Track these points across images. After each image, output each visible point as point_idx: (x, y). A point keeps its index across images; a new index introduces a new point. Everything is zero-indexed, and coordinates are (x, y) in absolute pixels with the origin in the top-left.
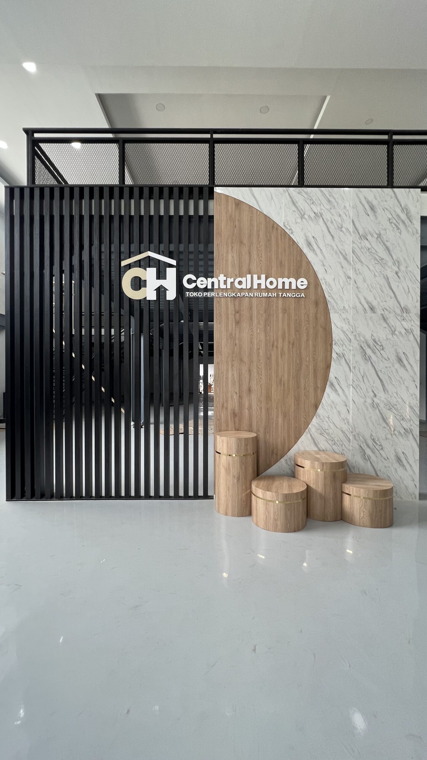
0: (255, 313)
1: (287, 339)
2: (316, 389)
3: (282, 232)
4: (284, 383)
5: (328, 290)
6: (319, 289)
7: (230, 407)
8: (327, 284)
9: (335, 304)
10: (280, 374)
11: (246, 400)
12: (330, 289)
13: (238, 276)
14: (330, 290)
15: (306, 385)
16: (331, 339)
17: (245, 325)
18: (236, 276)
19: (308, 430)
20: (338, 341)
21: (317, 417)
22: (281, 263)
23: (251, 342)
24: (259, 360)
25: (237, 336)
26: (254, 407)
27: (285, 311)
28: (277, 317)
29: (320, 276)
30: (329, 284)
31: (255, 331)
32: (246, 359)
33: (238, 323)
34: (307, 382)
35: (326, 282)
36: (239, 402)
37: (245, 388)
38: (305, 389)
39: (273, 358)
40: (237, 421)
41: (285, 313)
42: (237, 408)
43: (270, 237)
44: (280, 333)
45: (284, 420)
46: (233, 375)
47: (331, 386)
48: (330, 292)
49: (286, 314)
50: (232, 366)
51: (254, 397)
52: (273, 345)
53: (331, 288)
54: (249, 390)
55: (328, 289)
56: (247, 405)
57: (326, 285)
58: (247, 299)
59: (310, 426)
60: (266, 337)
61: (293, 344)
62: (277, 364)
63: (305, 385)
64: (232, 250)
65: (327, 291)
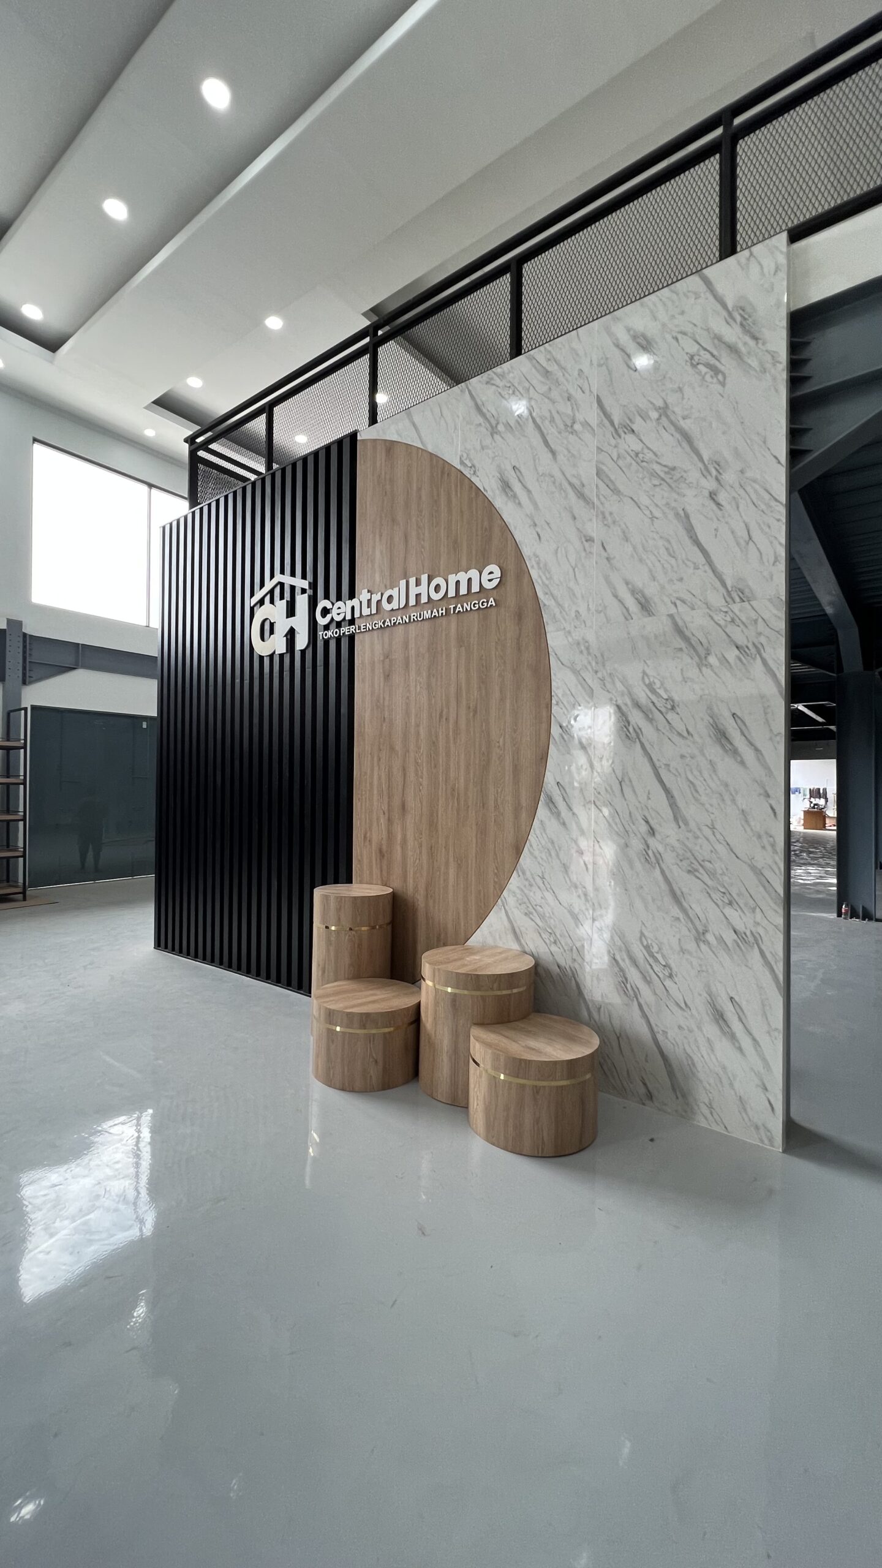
0: (412, 653)
1: (464, 702)
2: (517, 809)
3: (457, 477)
4: (458, 794)
5: (542, 580)
6: (526, 580)
7: (375, 839)
8: (541, 565)
9: (557, 610)
10: (452, 775)
11: (399, 829)
12: (547, 575)
13: (388, 587)
14: (547, 578)
15: (499, 801)
16: (548, 693)
17: (397, 678)
18: (386, 586)
19: (502, 900)
20: (563, 695)
21: (520, 874)
22: (455, 542)
23: (407, 713)
24: (419, 748)
25: (386, 703)
26: (411, 843)
27: (461, 641)
28: (448, 656)
29: (526, 551)
30: (545, 565)
31: (412, 689)
32: (398, 747)
33: (387, 677)
34: (501, 791)
35: (538, 563)
36: (388, 833)
37: (397, 801)
38: (496, 807)
39: (441, 744)
40: (385, 867)
41: (461, 646)
42: (384, 842)
43: (438, 495)
44: (453, 690)
45: (458, 874)
46: (380, 778)
47: (547, 804)
48: (547, 582)
49: (463, 648)
50: (379, 760)
51: (410, 820)
52: (441, 716)
53: (549, 573)
54: (403, 807)
55: (544, 578)
56: (399, 837)
57: (540, 568)
58: (400, 627)
59: (505, 893)
60: (430, 700)
61: (475, 712)
62: (448, 755)
63: (496, 800)
64: (380, 540)
65: (540, 582)
